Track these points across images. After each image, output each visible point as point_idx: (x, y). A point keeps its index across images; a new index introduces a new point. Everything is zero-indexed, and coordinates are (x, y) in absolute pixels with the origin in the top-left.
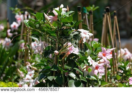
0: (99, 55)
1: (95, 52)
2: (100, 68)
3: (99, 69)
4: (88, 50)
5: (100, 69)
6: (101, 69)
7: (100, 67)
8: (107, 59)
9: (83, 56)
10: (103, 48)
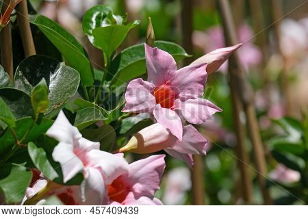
0: (129, 99)
1: (108, 78)
2: (138, 187)
3: (131, 195)
4: (59, 71)
5: (137, 197)
6: (145, 193)
7: (137, 180)
8: (186, 123)
9: (19, 112)
10: (155, 54)
